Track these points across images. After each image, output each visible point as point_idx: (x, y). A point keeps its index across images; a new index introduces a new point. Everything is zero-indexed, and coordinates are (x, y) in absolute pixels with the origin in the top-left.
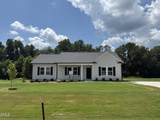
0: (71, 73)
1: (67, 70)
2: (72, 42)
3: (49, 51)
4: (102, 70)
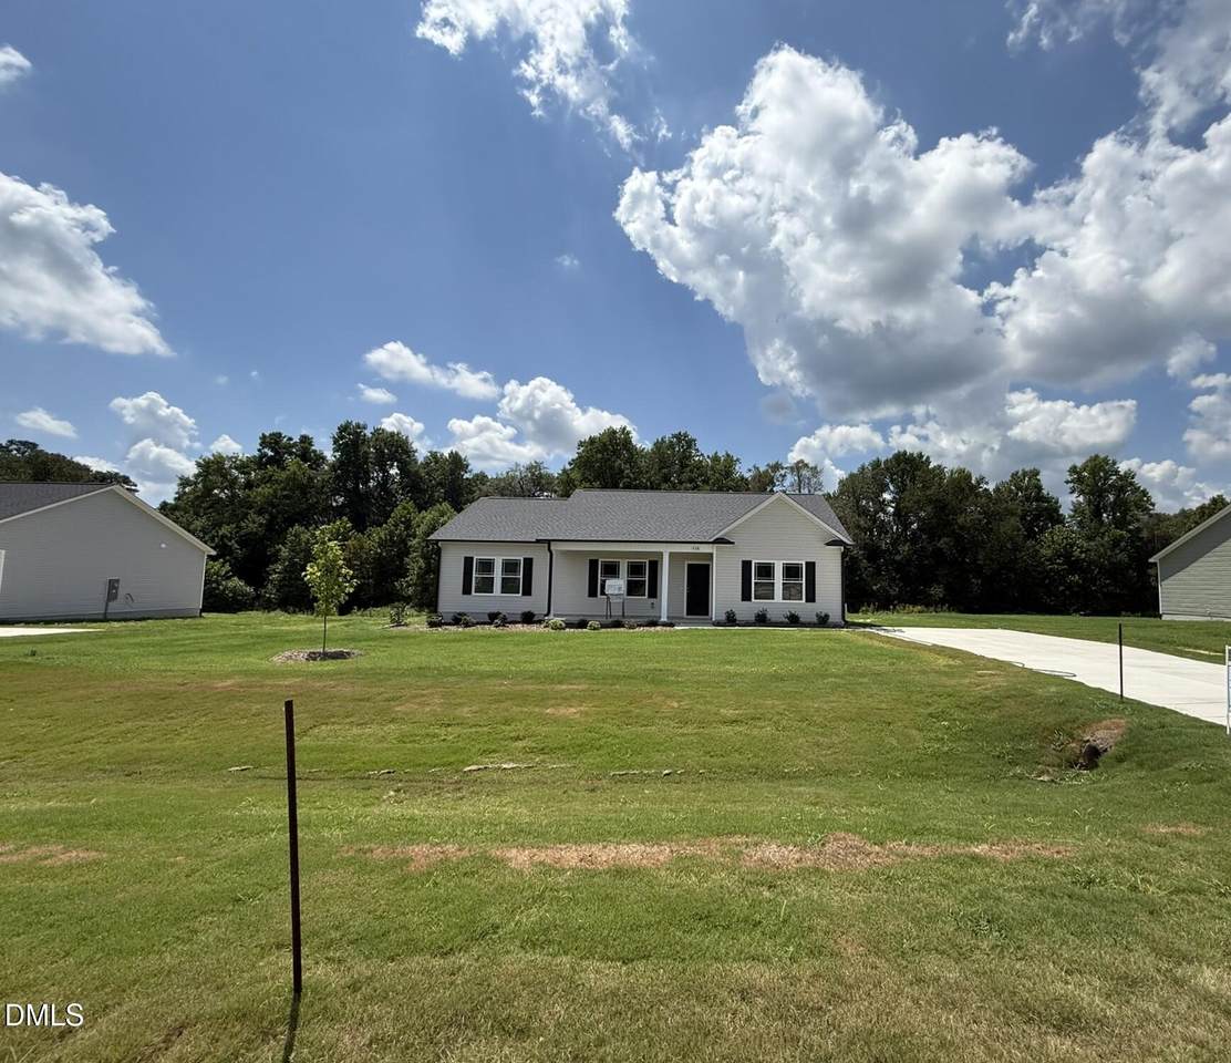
0: (616, 586)
1: (598, 570)
2: (643, 442)
3: (532, 484)
4: (755, 578)
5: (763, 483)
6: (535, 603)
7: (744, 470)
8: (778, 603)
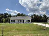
0: (19, 21)
2: (21, 14)
3: (15, 16)
4: (27, 21)
5: (27, 16)
6: (15, 22)
7: (26, 15)
8: (28, 22)
